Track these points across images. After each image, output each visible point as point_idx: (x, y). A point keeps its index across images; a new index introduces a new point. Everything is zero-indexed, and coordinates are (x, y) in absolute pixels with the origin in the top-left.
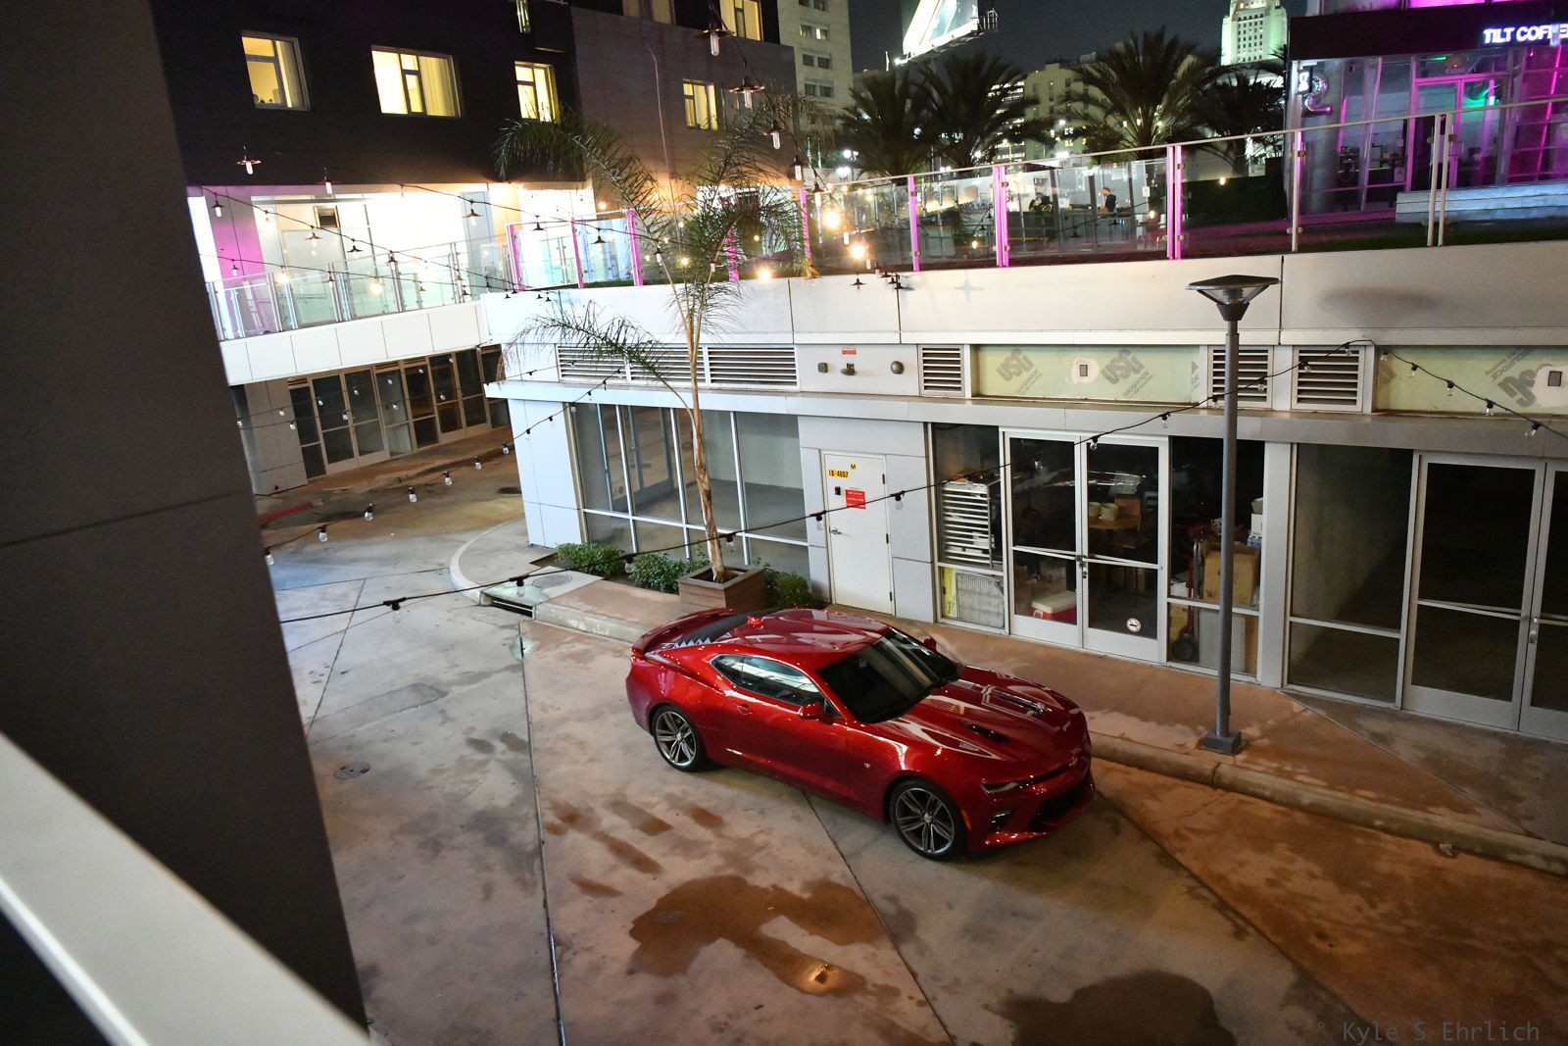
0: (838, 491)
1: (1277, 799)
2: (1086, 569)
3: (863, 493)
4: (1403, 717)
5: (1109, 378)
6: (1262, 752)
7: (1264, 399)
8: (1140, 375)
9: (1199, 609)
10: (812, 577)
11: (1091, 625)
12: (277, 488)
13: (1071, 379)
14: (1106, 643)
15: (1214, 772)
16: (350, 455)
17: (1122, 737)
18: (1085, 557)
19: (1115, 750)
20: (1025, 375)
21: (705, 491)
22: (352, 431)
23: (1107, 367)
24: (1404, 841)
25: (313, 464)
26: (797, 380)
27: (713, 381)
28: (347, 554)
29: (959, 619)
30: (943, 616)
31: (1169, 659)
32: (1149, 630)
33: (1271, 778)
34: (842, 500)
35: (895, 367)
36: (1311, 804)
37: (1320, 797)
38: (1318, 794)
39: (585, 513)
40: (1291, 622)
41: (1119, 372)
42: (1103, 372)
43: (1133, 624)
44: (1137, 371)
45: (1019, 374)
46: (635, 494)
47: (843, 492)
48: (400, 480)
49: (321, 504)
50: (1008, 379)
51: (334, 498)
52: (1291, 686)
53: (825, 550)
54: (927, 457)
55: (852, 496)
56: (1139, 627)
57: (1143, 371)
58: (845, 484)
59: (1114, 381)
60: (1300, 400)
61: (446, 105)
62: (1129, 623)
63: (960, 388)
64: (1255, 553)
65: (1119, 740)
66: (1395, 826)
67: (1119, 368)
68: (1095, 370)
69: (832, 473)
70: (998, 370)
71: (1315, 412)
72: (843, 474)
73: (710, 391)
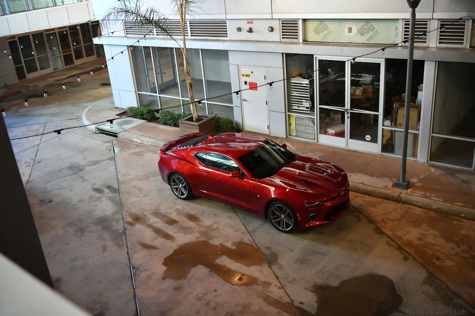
0: (246, 83)
1: (423, 206)
2: (349, 115)
3: (256, 84)
4: (474, 173)
5: (361, 34)
6: (417, 188)
7: (425, 42)
8: (373, 32)
9: (395, 131)
10: (235, 120)
11: (351, 137)
12: (5, 84)
13: (344, 34)
14: (356, 145)
15: (399, 197)
16: (36, 70)
17: (362, 183)
18: (349, 110)
19: (359, 188)
20: (325, 32)
21: (189, 83)
22: (36, 59)
23: (360, 29)
24: (472, 222)
25: (20, 74)
26: (228, 35)
27: (192, 36)
28: (37, 112)
29: (296, 136)
30: (290, 135)
31: (382, 151)
32: (374, 140)
33: (421, 198)
34: (248, 86)
35: (270, 29)
36: (437, 208)
38: (439, 204)
39: (138, 93)
40: (432, 136)
41: (365, 31)
42: (358, 31)
43: (368, 137)
44: (372, 30)
45: (322, 32)
46: (159, 85)
47: (248, 83)
48: (58, 80)
49: (25, 91)
50: (318, 34)
51: (31, 89)
52: (431, 162)
53: (240, 108)
54: (283, 68)
55: (252, 85)
56: (370, 139)
57: (375, 31)
58: (249, 80)
59: (362, 34)
60: (440, 43)
62: (366, 137)
63: (297, 38)
64: (419, 107)
66: (469, 216)
68: (355, 30)
69: (243, 75)
70: (314, 30)
71: (446, 48)
72: (248, 76)
73: (191, 40)
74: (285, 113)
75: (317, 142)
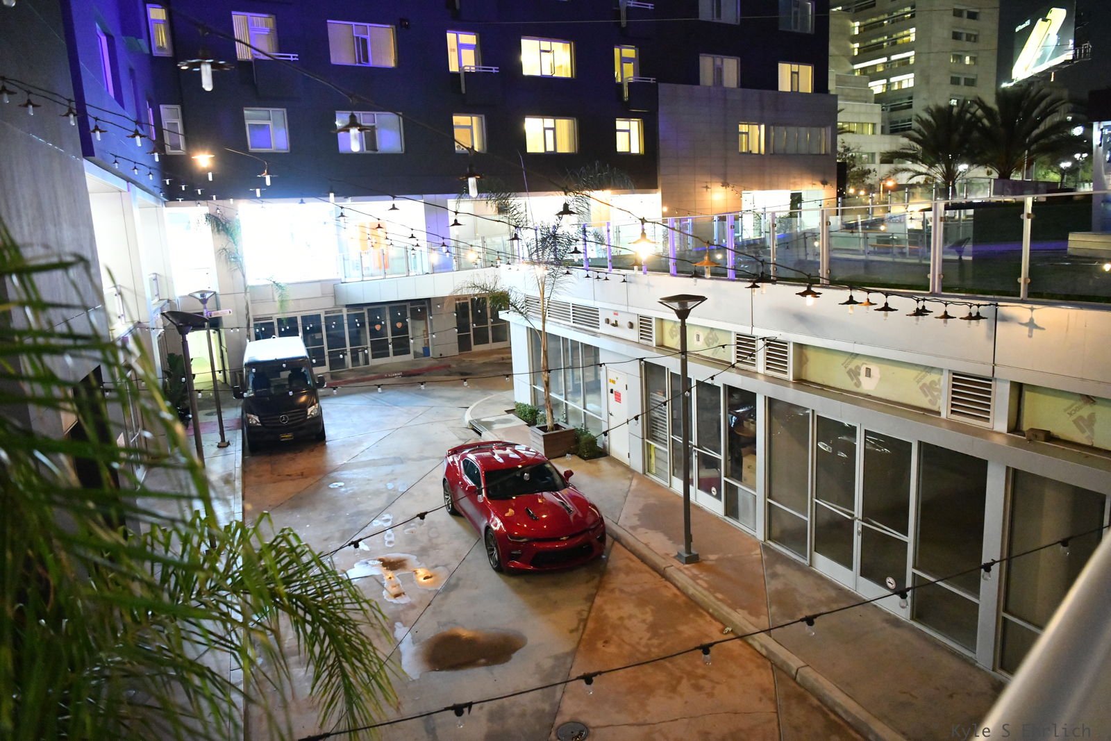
0: (612, 391)
1: (681, 589)
2: (696, 454)
3: (620, 394)
4: (808, 571)
5: (706, 344)
7: (754, 365)
8: (717, 344)
9: (737, 487)
11: (699, 487)
12: (441, 355)
13: (694, 342)
14: (704, 500)
15: (664, 569)
16: (487, 342)
18: (695, 447)
22: (490, 328)
23: (706, 338)
24: (713, 621)
25: (464, 344)
26: (599, 327)
27: (573, 322)
29: (655, 474)
30: (648, 471)
31: (725, 514)
32: (718, 495)
33: (685, 578)
34: (612, 396)
35: (630, 325)
36: (691, 595)
37: (697, 593)
38: (697, 590)
39: (533, 387)
40: (767, 501)
41: (710, 341)
42: (705, 340)
43: (713, 491)
44: (716, 342)
45: (676, 336)
47: (614, 392)
49: (454, 366)
51: (463, 364)
52: (769, 542)
53: (607, 424)
54: (641, 377)
55: (616, 395)
56: (715, 493)
57: (718, 342)
59: (709, 346)
60: (768, 368)
61: (570, 148)
62: (712, 489)
63: (651, 341)
65: (642, 545)
66: (716, 614)
67: (711, 339)
68: (702, 338)
69: (610, 380)
71: (772, 377)
72: (614, 382)
73: (573, 329)
74: (643, 439)
75: (670, 486)
